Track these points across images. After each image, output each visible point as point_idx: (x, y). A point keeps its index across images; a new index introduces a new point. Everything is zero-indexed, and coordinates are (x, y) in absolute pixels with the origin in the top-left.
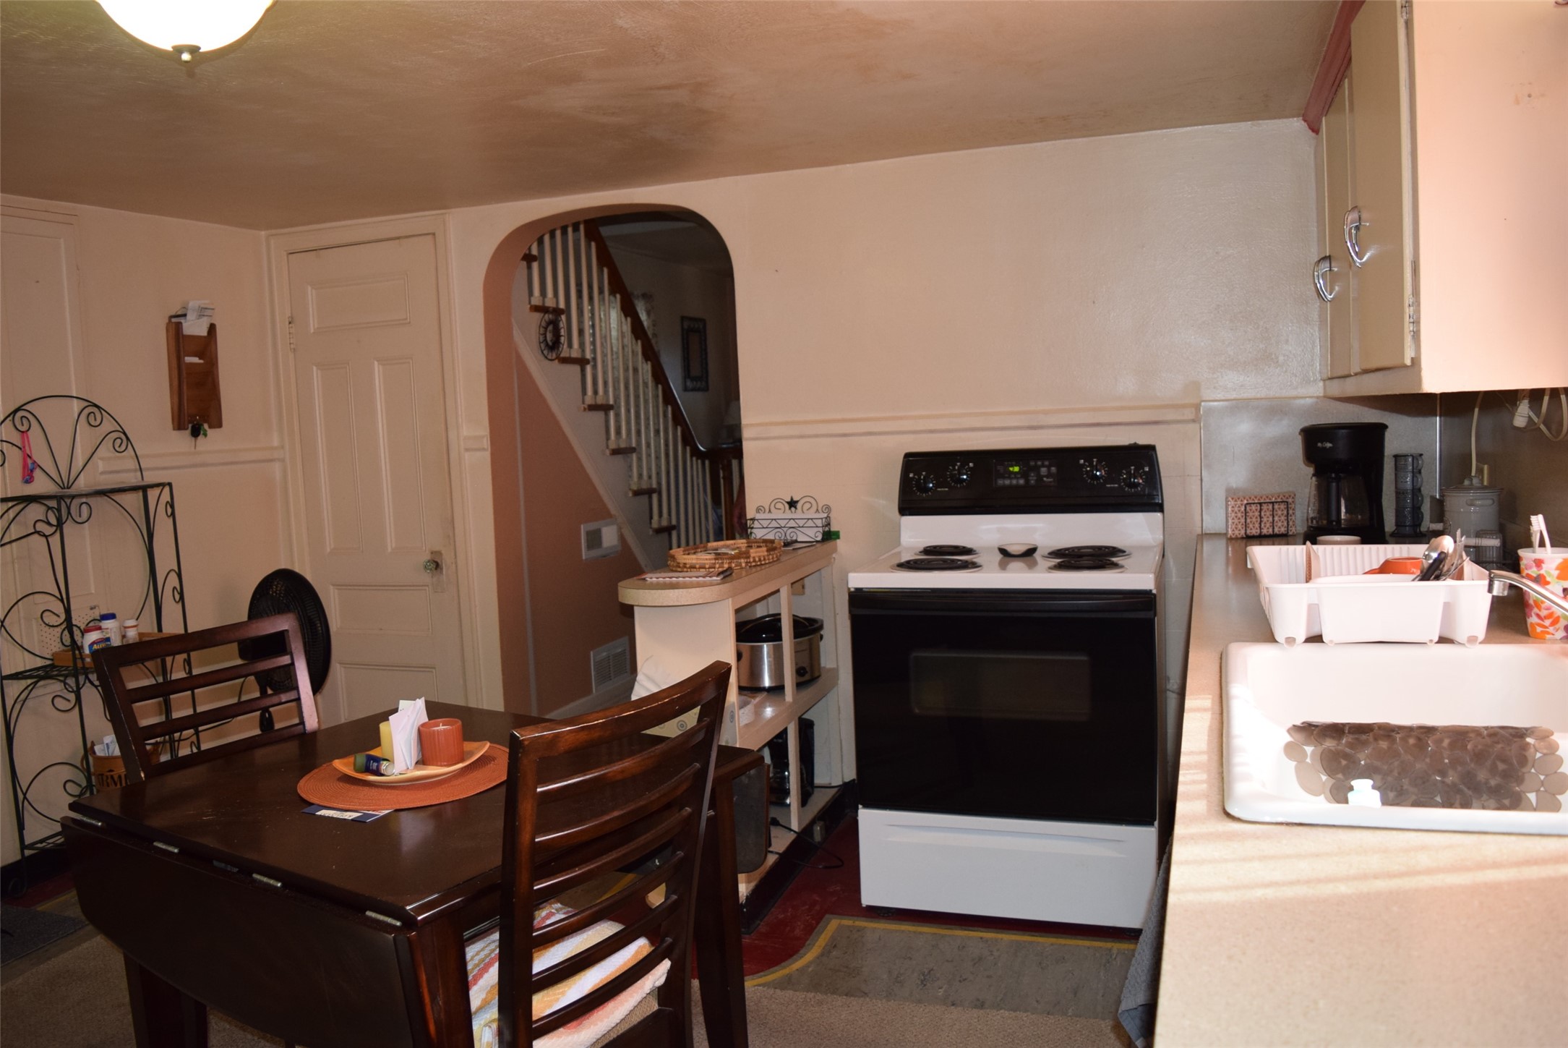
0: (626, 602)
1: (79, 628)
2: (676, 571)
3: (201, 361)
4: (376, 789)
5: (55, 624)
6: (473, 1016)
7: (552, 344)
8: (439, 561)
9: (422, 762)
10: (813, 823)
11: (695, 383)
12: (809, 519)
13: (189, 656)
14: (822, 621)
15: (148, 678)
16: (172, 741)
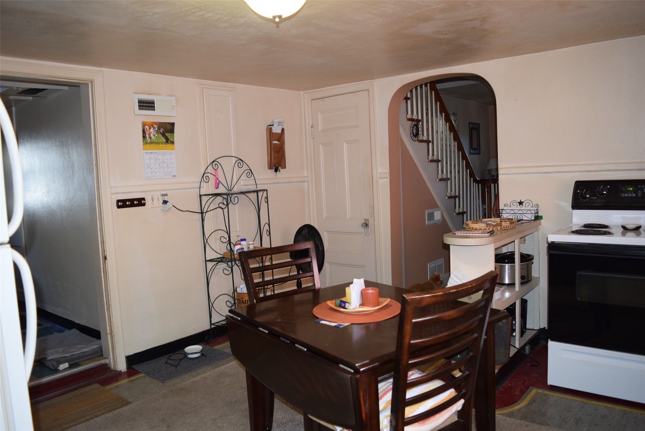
0: (446, 243)
1: (233, 244)
2: (469, 231)
3: (279, 143)
4: (344, 315)
5: (225, 242)
6: (380, 413)
7: (415, 135)
8: (368, 224)
9: (362, 304)
10: (525, 345)
11: (474, 151)
12: (528, 210)
13: (272, 256)
14: (533, 256)
15: (257, 264)
16: (264, 289)
